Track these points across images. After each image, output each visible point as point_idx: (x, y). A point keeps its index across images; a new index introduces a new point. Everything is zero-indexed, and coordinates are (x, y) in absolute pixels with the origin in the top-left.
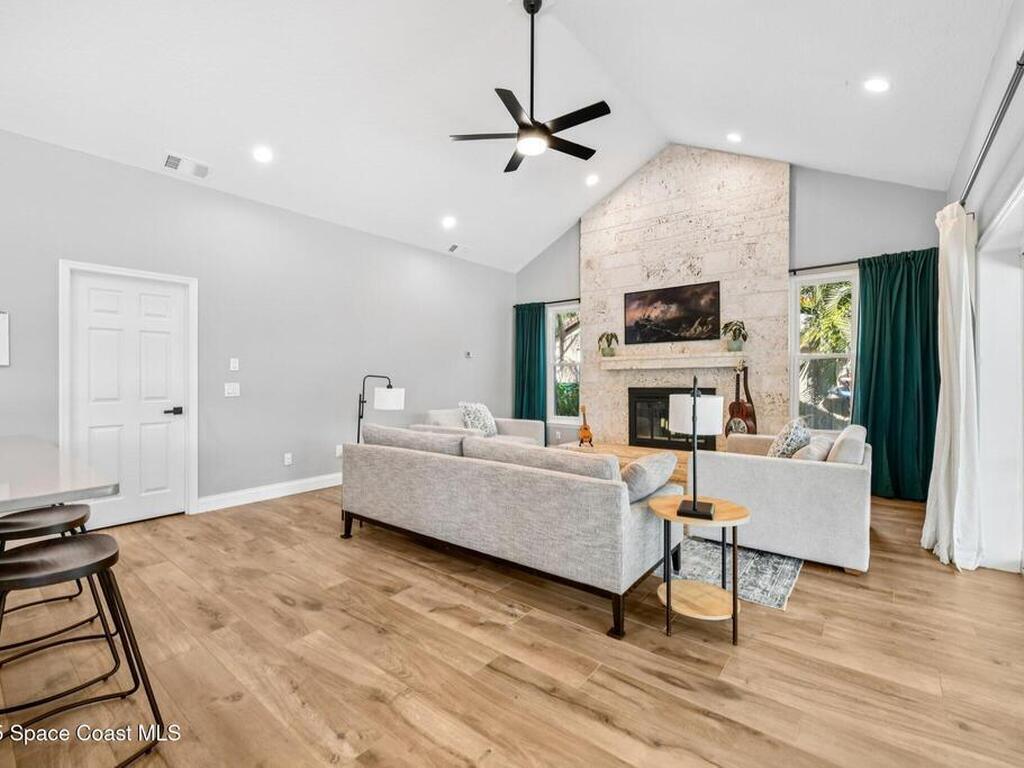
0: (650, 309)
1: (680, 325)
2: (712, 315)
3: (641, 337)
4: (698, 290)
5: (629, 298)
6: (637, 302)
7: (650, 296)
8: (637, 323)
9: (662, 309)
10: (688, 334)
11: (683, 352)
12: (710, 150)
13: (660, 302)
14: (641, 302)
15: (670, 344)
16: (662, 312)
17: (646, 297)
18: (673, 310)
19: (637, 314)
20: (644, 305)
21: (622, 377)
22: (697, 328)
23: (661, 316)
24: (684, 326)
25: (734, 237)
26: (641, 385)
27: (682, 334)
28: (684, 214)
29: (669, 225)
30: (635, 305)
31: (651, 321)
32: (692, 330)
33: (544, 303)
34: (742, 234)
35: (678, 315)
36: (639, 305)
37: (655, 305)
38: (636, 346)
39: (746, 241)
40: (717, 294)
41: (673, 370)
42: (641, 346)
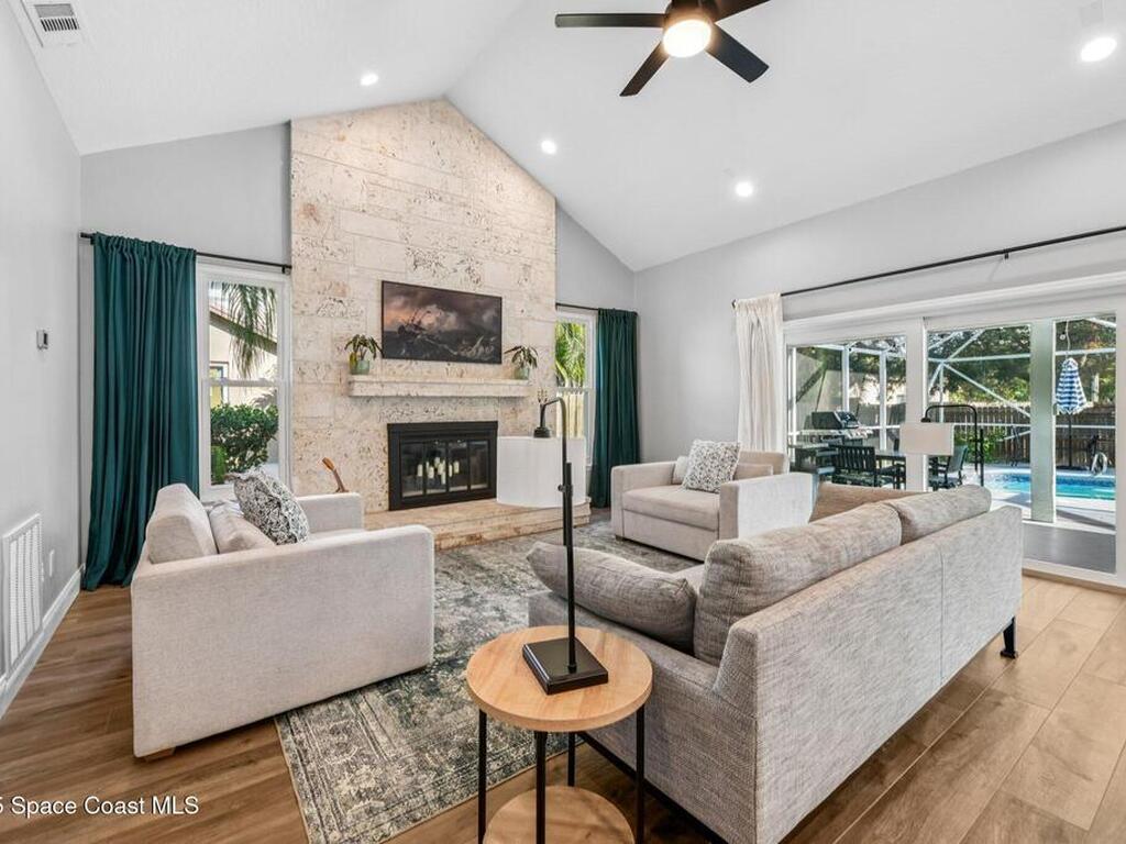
0: (422, 312)
1: (459, 341)
2: (495, 335)
3: (407, 351)
4: (481, 302)
5: (389, 290)
6: (403, 299)
7: (421, 294)
8: (402, 328)
9: (438, 315)
10: (469, 354)
11: (461, 376)
12: (489, 139)
13: (434, 306)
14: (408, 299)
15: (445, 364)
16: (437, 319)
17: (415, 294)
18: (451, 321)
19: (400, 315)
20: (412, 305)
21: (375, 407)
22: (478, 349)
23: (436, 325)
24: (464, 342)
25: (512, 252)
26: (405, 420)
27: (463, 353)
28: (462, 200)
29: (442, 205)
30: (398, 302)
31: (421, 329)
32: (474, 350)
33: (195, 253)
34: (519, 252)
35: (456, 328)
36: (405, 304)
37: (429, 308)
38: (399, 362)
39: (523, 260)
40: (499, 312)
41: (450, 398)
42: (406, 363)
